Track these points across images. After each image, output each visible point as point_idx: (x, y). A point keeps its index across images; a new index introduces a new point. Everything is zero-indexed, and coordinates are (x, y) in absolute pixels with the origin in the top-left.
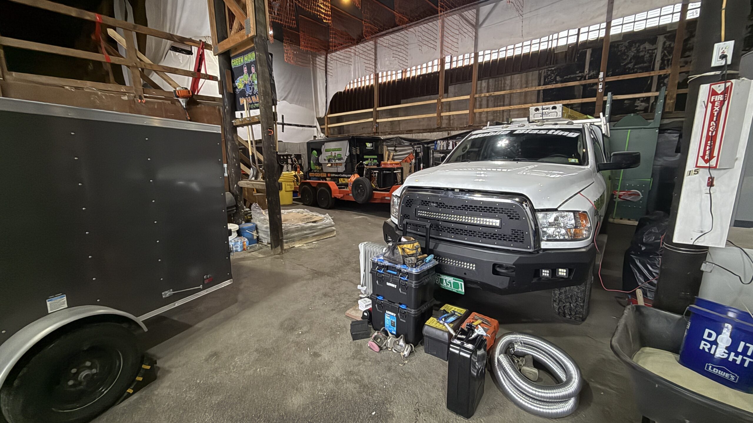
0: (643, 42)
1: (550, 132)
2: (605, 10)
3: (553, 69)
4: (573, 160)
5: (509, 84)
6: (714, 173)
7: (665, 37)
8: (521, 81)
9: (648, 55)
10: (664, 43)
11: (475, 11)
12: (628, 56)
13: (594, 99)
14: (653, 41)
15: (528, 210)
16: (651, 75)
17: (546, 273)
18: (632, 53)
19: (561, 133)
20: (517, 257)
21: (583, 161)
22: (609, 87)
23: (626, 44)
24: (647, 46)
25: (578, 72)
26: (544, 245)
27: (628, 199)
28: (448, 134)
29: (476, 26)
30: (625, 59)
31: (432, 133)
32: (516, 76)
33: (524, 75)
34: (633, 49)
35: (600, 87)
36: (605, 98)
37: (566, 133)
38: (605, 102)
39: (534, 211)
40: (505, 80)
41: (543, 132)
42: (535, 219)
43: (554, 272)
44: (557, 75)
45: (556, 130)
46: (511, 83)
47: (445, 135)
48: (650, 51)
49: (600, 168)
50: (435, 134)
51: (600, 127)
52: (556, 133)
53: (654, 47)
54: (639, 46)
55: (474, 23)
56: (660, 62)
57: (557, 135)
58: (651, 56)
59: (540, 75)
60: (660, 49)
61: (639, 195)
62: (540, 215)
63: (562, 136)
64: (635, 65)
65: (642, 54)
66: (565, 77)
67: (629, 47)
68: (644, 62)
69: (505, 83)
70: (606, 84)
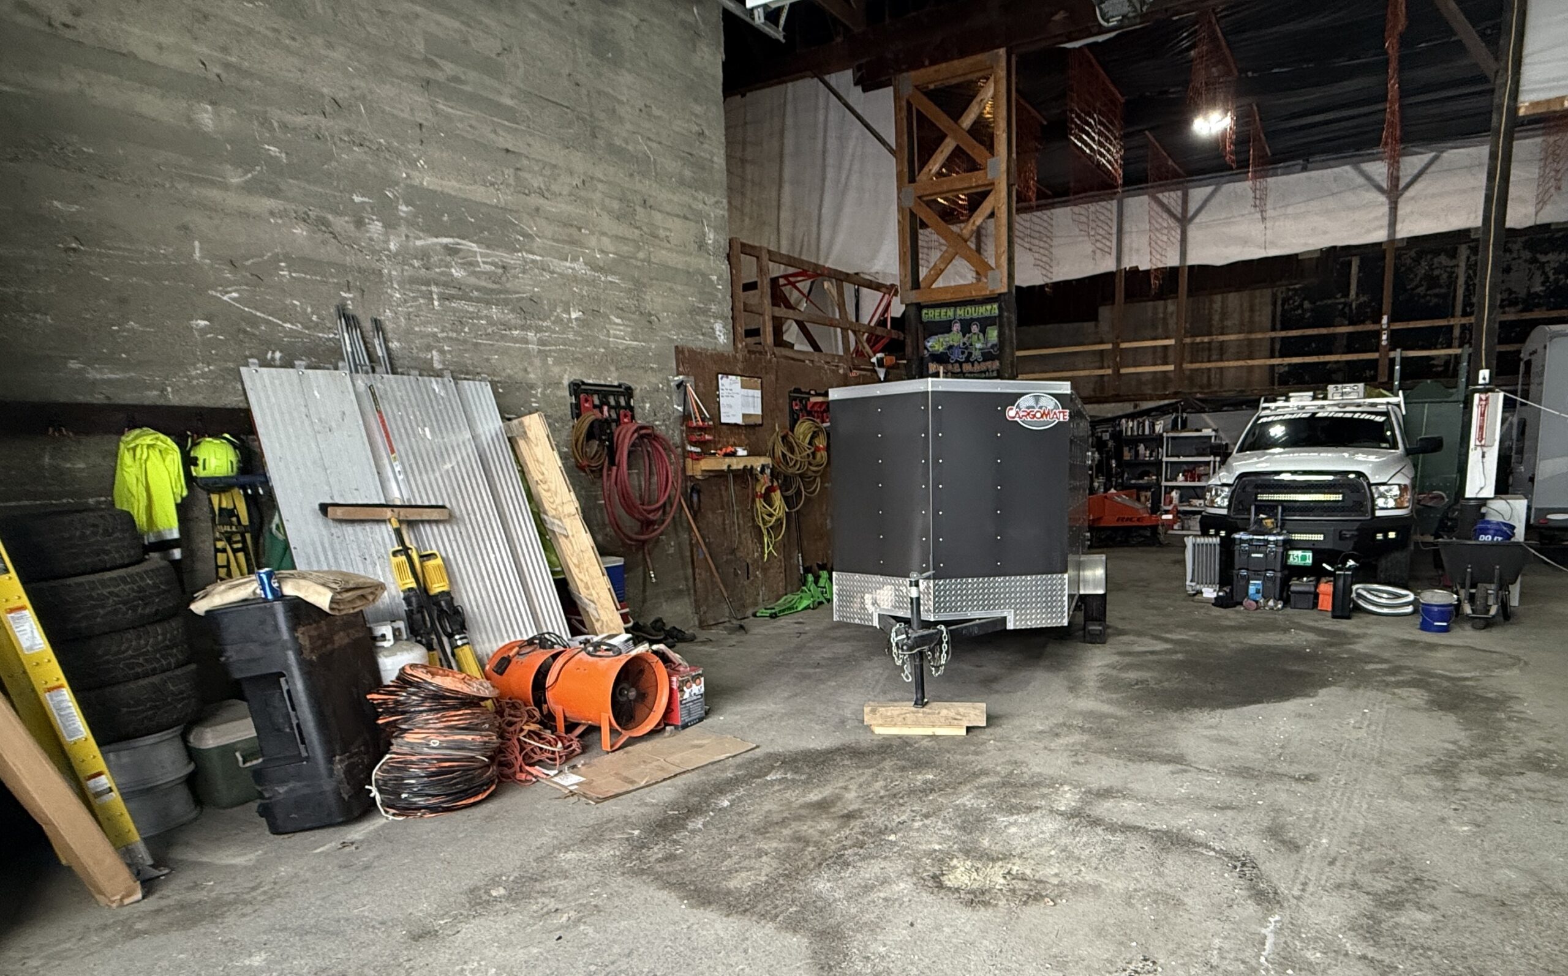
0: (1437, 253)
1: (1356, 416)
2: (1385, 221)
3: (1297, 286)
4: (1384, 445)
5: (1219, 310)
6: (1485, 449)
7: (1470, 247)
8: (1241, 305)
9: (1445, 276)
10: (1468, 258)
11: (1179, 193)
12: (1416, 276)
13: (1375, 355)
14: (1453, 254)
15: (1365, 484)
16: (1452, 323)
17: (1380, 536)
18: (1423, 269)
19: (1368, 417)
20: (1358, 524)
21: (1394, 446)
22: (1398, 340)
23: (1413, 253)
24: (1443, 259)
25: (1339, 296)
26: (1378, 513)
27: (1430, 504)
28: (1136, 406)
29: (1184, 221)
30: (1412, 280)
31: (1101, 406)
32: (1232, 296)
33: (1245, 294)
34: (1423, 263)
35: (1384, 337)
36: (1392, 354)
37: (1372, 417)
38: (1392, 362)
39: (1370, 485)
40: (1211, 302)
41: (1349, 415)
42: (1371, 491)
43: (1386, 536)
44: (1304, 299)
45: (1362, 413)
46: (1222, 308)
47: (1129, 408)
48: (1449, 269)
49: (1408, 452)
50: (1107, 406)
51: (1398, 405)
52: (1363, 416)
53: (1452, 263)
54: (1432, 259)
55: (1179, 216)
56: (1463, 287)
57: (1363, 420)
58: (1450, 277)
59: (1274, 295)
60: (1463, 265)
61: (1443, 498)
62: (1373, 488)
63: (1368, 420)
64: (1427, 290)
65: (1436, 273)
66: (1318, 303)
67: (1417, 260)
68: (1441, 287)
69: (1211, 308)
70: (1393, 334)
